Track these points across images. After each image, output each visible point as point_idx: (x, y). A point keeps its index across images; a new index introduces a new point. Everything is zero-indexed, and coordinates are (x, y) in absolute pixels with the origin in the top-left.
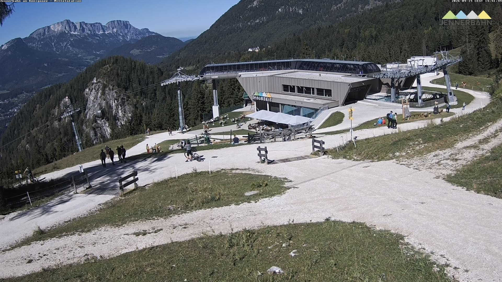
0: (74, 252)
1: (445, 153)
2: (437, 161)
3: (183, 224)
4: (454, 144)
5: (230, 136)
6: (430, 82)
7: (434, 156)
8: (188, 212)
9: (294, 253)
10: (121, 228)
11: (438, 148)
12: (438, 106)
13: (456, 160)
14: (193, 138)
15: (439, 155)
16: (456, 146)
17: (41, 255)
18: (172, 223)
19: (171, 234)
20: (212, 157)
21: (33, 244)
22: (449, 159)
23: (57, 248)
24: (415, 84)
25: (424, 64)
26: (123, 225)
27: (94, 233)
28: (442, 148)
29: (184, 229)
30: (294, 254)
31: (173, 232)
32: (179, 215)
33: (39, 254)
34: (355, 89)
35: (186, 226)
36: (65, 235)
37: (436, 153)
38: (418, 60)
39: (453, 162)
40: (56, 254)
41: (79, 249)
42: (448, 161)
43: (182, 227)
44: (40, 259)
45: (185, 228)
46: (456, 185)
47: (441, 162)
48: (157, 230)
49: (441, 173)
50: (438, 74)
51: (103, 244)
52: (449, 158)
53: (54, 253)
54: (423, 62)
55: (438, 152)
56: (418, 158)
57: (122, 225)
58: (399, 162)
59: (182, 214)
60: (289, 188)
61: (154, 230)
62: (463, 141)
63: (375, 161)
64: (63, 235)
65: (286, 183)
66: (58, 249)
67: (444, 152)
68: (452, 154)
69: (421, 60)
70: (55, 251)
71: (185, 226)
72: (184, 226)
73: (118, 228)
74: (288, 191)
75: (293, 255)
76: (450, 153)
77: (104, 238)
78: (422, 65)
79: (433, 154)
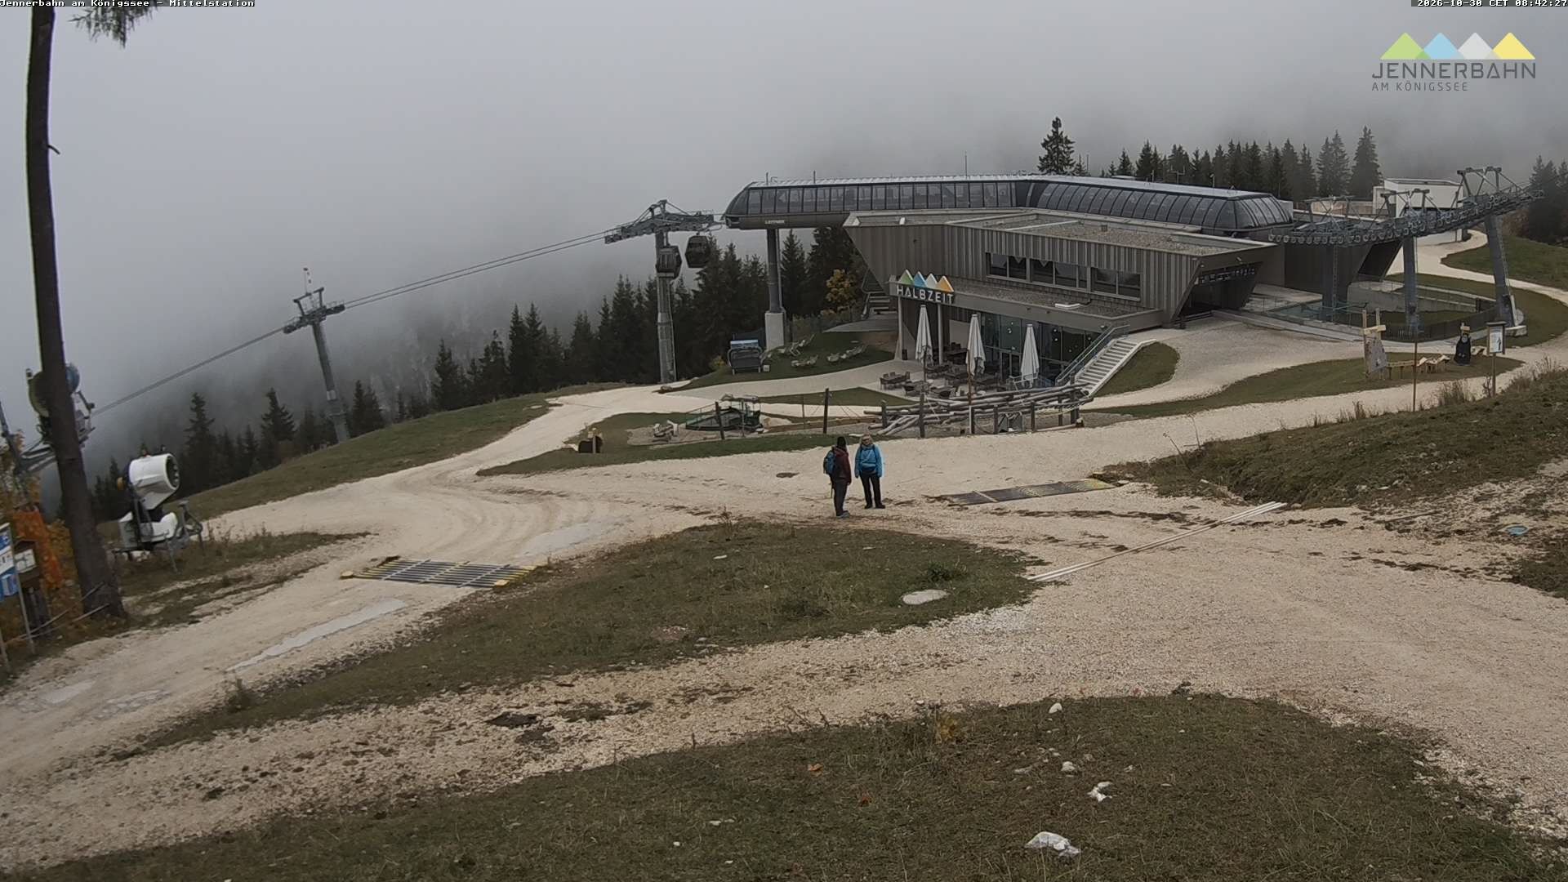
0: (364, 769)
1: (1509, 492)
2: (1488, 514)
3: (718, 689)
4: (1535, 464)
5: (823, 407)
6: (1444, 261)
7: (1476, 500)
8: (732, 651)
9: (1102, 791)
10: (515, 693)
11: (1490, 477)
12: (1469, 339)
13: (1546, 515)
14: (704, 411)
15: (1491, 496)
16: (1541, 471)
17: (253, 775)
18: (682, 684)
19: (682, 717)
20: (778, 476)
21: (222, 737)
22: (1523, 510)
23: (304, 751)
24: (1397, 266)
25: (1428, 204)
26: (523, 686)
27: (426, 708)
28: (1499, 474)
29: (720, 705)
30: (1104, 797)
31: (688, 714)
32: (703, 661)
33: (245, 769)
34: (1212, 276)
35: (729, 695)
36: (328, 712)
37: (1481, 491)
38: (1408, 193)
39: (1536, 520)
40: (303, 773)
41: (382, 757)
42: (1521, 518)
43: (715, 697)
44: (246, 787)
45: (726, 700)
46: (1552, 593)
47: (1501, 518)
48: (635, 705)
49: (1503, 555)
50: (1466, 238)
51: (459, 743)
52: (1524, 505)
53: (295, 767)
54: (1424, 197)
55: (1489, 486)
56: (1427, 503)
57: (517, 685)
58: (1372, 514)
59: (710, 655)
60: (1040, 585)
61: (625, 706)
62: (1563, 457)
63: (1297, 508)
64: (324, 710)
65: (1028, 568)
66: (310, 756)
67: (1507, 487)
68: (1529, 496)
69: (1417, 191)
70: (296, 764)
71: (726, 694)
72: (721, 695)
73: (507, 694)
74: (1037, 592)
75: (1101, 797)
76: (1526, 491)
77: (461, 725)
78: (1420, 206)
79: (1475, 491)
